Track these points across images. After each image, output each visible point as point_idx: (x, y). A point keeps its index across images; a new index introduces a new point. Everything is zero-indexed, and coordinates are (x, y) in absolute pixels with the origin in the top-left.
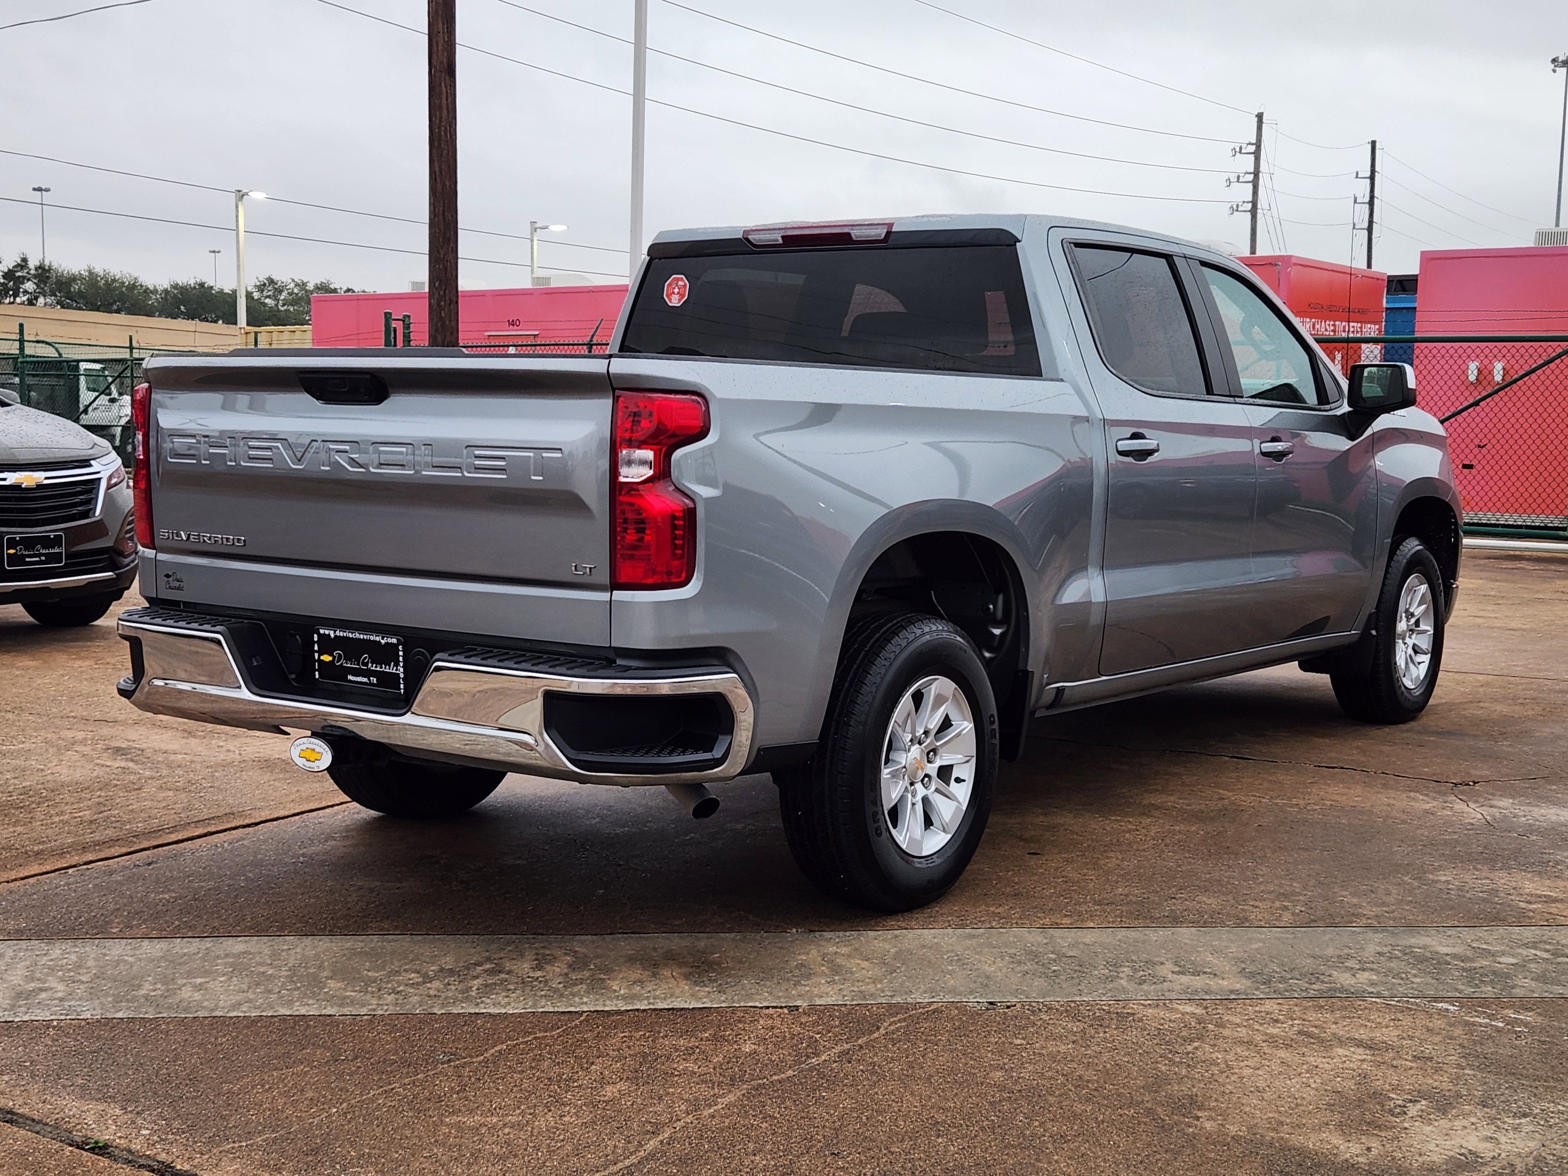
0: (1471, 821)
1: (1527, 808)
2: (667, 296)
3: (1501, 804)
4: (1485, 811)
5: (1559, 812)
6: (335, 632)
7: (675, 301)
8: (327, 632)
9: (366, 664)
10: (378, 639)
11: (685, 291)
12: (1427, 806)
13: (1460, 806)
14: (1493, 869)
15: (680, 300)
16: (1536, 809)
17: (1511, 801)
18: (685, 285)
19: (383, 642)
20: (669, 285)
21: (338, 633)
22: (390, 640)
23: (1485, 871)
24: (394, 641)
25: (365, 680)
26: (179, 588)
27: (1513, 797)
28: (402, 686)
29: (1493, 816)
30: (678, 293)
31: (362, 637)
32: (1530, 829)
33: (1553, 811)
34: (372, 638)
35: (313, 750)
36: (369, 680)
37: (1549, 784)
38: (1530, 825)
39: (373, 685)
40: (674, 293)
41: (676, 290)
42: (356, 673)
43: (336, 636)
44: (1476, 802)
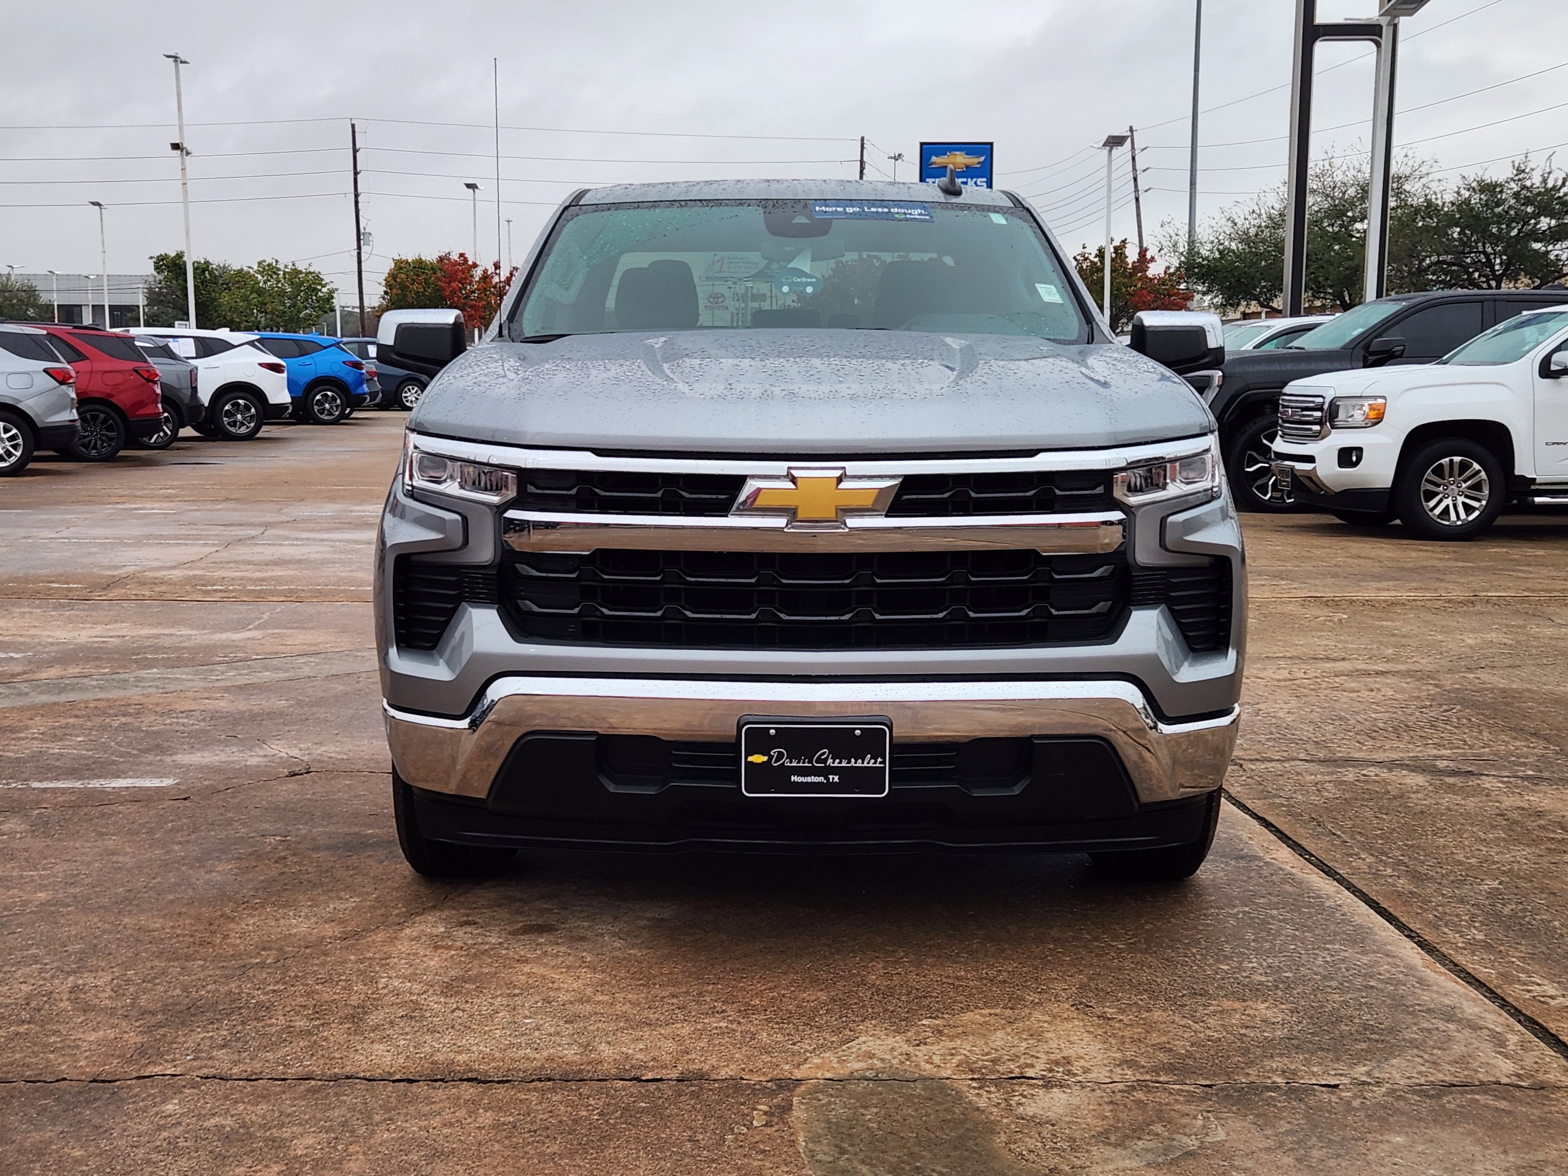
0: (278, 742)
1: (231, 759)
3: (258, 759)
4: (270, 752)
5: (201, 759)
12: (323, 748)
13: (295, 752)
14: (250, 711)
16: (224, 759)
17: (248, 763)
23: (256, 709)
27: (246, 766)
29: (262, 748)
32: (226, 743)
33: (207, 760)
37: (211, 785)
38: (227, 746)
44: (281, 758)
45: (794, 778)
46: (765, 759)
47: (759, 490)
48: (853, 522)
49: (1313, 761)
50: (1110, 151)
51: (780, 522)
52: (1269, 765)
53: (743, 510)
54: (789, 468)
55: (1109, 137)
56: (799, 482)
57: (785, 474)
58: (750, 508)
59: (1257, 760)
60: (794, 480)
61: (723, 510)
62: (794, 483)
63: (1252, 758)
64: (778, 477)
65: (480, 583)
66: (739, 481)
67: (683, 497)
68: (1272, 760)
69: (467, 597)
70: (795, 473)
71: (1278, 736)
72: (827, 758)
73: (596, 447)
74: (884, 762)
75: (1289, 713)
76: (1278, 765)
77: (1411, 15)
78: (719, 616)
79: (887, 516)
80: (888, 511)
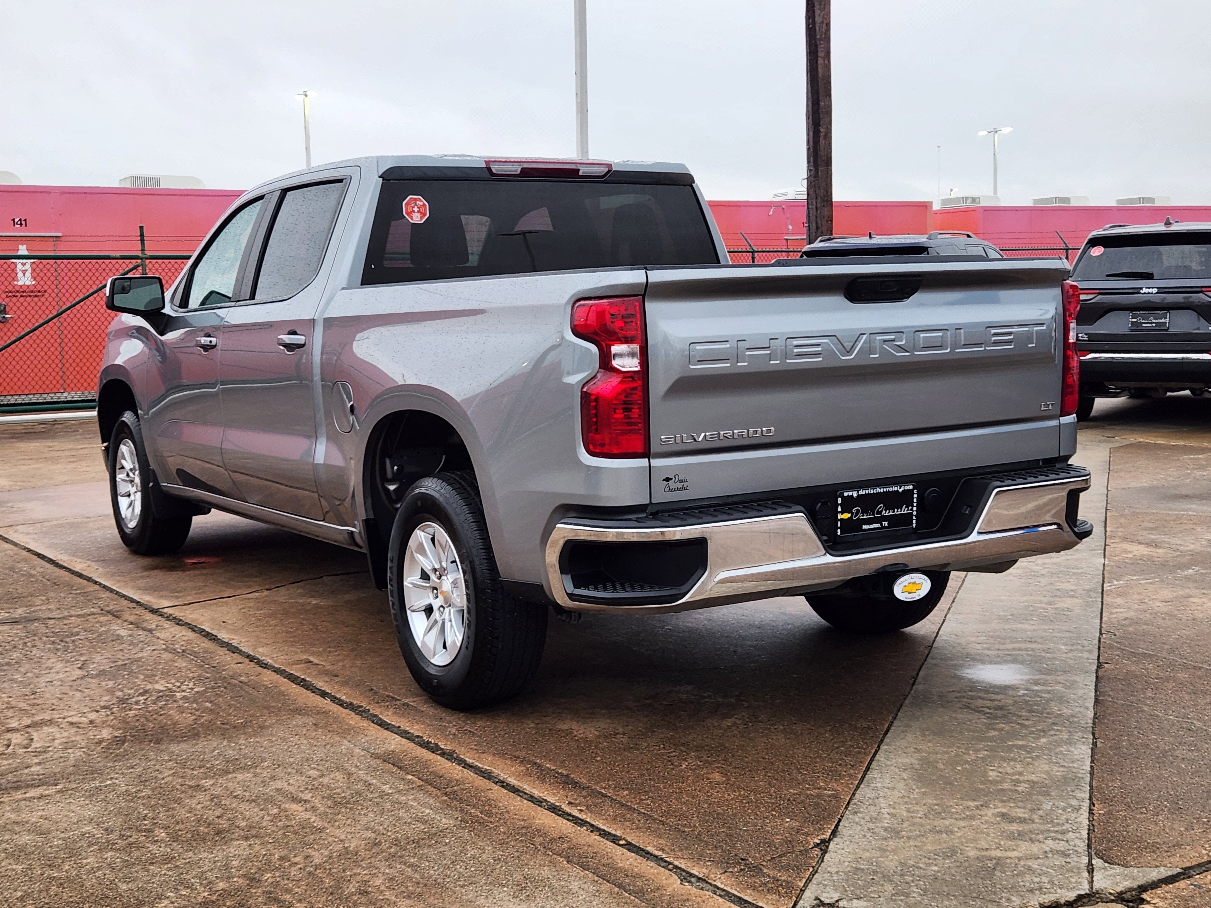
2: (408, 214)
6: (858, 492)
7: (417, 219)
8: (850, 494)
9: (881, 512)
10: (896, 489)
11: (425, 210)
15: (421, 218)
18: (424, 205)
19: (900, 490)
20: (407, 204)
21: (861, 492)
22: (906, 488)
24: (911, 487)
25: (878, 525)
26: (683, 489)
28: (914, 522)
30: (418, 212)
31: (882, 490)
34: (891, 489)
35: (915, 583)
36: (881, 524)
39: (886, 527)
40: (414, 211)
41: (416, 209)
42: (869, 522)
43: (858, 496)
49: (45, 619)
52: (80, 613)
59: (89, 615)
63: (93, 616)
68: (78, 616)
71: (67, 640)
75: (51, 668)
76: (73, 613)
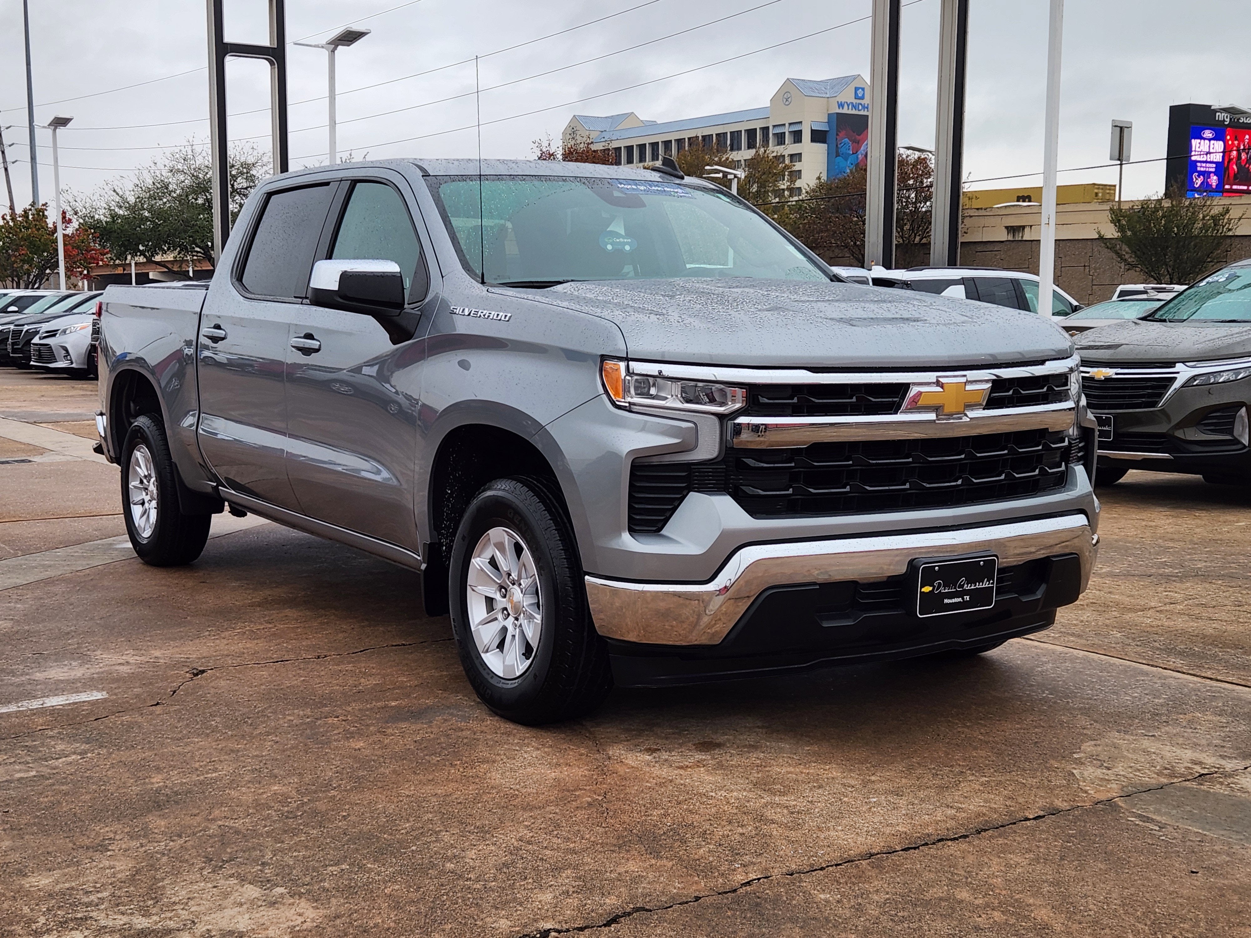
45: (946, 601)
46: (931, 589)
47: (920, 393)
48: (972, 414)
50: (55, 130)
51: (932, 416)
53: (910, 409)
54: (937, 377)
55: (56, 118)
56: (945, 386)
57: (935, 381)
58: (915, 407)
60: (941, 385)
61: (893, 409)
62: (942, 387)
64: (928, 384)
65: (710, 476)
66: (905, 387)
67: (871, 401)
69: (696, 488)
70: (942, 380)
72: (964, 584)
73: (812, 366)
74: (993, 583)
77: (349, 46)
78: (887, 488)
79: (984, 409)
80: (987, 405)
